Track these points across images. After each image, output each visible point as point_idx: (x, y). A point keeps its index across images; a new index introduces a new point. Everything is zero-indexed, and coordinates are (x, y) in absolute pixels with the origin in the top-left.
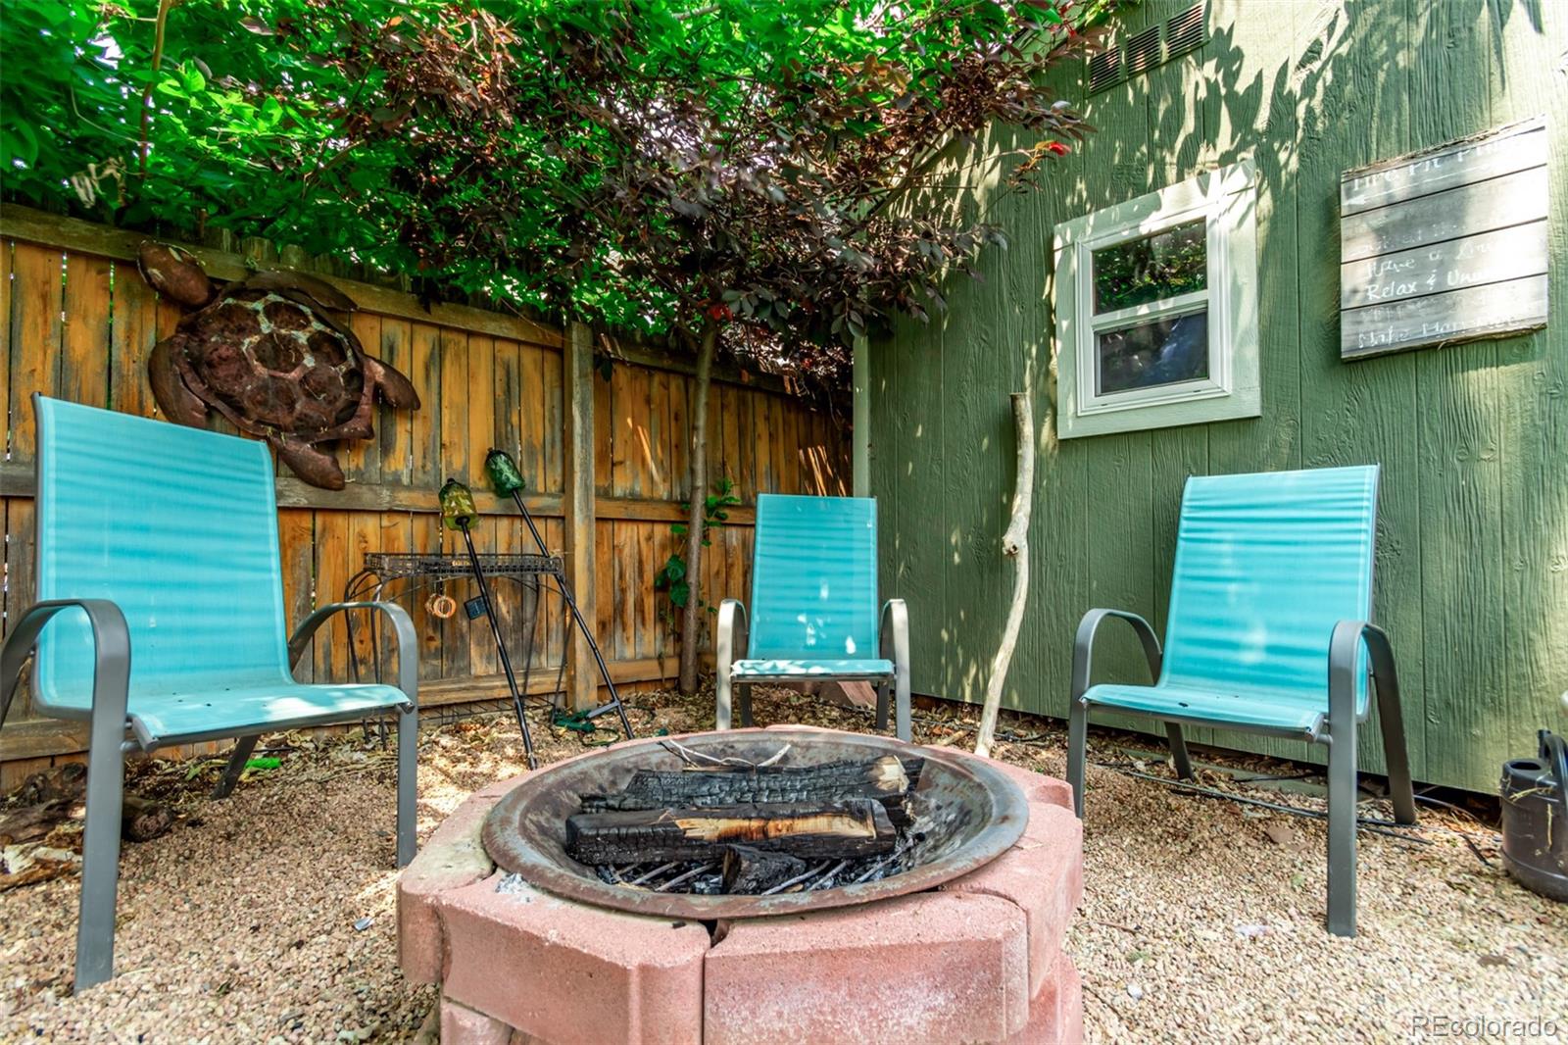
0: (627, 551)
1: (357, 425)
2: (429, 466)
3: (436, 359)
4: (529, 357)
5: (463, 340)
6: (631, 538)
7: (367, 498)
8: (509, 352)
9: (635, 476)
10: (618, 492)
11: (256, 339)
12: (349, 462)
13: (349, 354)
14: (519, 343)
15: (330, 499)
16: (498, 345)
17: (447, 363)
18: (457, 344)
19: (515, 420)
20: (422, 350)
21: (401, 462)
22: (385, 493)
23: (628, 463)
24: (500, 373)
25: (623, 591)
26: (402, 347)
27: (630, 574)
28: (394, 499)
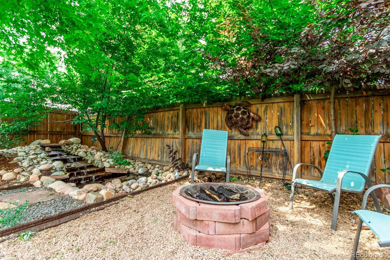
0: (315, 148)
1: (250, 125)
2: (264, 131)
3: (266, 110)
4: (286, 105)
5: (271, 105)
6: (317, 145)
7: (253, 137)
8: (282, 105)
9: (318, 129)
10: (312, 133)
11: (234, 114)
12: (250, 131)
13: (247, 113)
14: (284, 102)
15: (247, 138)
16: (279, 104)
17: (268, 110)
18: (270, 106)
19: (283, 119)
20: (263, 108)
21: (259, 131)
22: (256, 136)
23: (316, 126)
24: (280, 109)
25: (314, 159)
26: (260, 109)
27: (317, 154)
28: (257, 137)
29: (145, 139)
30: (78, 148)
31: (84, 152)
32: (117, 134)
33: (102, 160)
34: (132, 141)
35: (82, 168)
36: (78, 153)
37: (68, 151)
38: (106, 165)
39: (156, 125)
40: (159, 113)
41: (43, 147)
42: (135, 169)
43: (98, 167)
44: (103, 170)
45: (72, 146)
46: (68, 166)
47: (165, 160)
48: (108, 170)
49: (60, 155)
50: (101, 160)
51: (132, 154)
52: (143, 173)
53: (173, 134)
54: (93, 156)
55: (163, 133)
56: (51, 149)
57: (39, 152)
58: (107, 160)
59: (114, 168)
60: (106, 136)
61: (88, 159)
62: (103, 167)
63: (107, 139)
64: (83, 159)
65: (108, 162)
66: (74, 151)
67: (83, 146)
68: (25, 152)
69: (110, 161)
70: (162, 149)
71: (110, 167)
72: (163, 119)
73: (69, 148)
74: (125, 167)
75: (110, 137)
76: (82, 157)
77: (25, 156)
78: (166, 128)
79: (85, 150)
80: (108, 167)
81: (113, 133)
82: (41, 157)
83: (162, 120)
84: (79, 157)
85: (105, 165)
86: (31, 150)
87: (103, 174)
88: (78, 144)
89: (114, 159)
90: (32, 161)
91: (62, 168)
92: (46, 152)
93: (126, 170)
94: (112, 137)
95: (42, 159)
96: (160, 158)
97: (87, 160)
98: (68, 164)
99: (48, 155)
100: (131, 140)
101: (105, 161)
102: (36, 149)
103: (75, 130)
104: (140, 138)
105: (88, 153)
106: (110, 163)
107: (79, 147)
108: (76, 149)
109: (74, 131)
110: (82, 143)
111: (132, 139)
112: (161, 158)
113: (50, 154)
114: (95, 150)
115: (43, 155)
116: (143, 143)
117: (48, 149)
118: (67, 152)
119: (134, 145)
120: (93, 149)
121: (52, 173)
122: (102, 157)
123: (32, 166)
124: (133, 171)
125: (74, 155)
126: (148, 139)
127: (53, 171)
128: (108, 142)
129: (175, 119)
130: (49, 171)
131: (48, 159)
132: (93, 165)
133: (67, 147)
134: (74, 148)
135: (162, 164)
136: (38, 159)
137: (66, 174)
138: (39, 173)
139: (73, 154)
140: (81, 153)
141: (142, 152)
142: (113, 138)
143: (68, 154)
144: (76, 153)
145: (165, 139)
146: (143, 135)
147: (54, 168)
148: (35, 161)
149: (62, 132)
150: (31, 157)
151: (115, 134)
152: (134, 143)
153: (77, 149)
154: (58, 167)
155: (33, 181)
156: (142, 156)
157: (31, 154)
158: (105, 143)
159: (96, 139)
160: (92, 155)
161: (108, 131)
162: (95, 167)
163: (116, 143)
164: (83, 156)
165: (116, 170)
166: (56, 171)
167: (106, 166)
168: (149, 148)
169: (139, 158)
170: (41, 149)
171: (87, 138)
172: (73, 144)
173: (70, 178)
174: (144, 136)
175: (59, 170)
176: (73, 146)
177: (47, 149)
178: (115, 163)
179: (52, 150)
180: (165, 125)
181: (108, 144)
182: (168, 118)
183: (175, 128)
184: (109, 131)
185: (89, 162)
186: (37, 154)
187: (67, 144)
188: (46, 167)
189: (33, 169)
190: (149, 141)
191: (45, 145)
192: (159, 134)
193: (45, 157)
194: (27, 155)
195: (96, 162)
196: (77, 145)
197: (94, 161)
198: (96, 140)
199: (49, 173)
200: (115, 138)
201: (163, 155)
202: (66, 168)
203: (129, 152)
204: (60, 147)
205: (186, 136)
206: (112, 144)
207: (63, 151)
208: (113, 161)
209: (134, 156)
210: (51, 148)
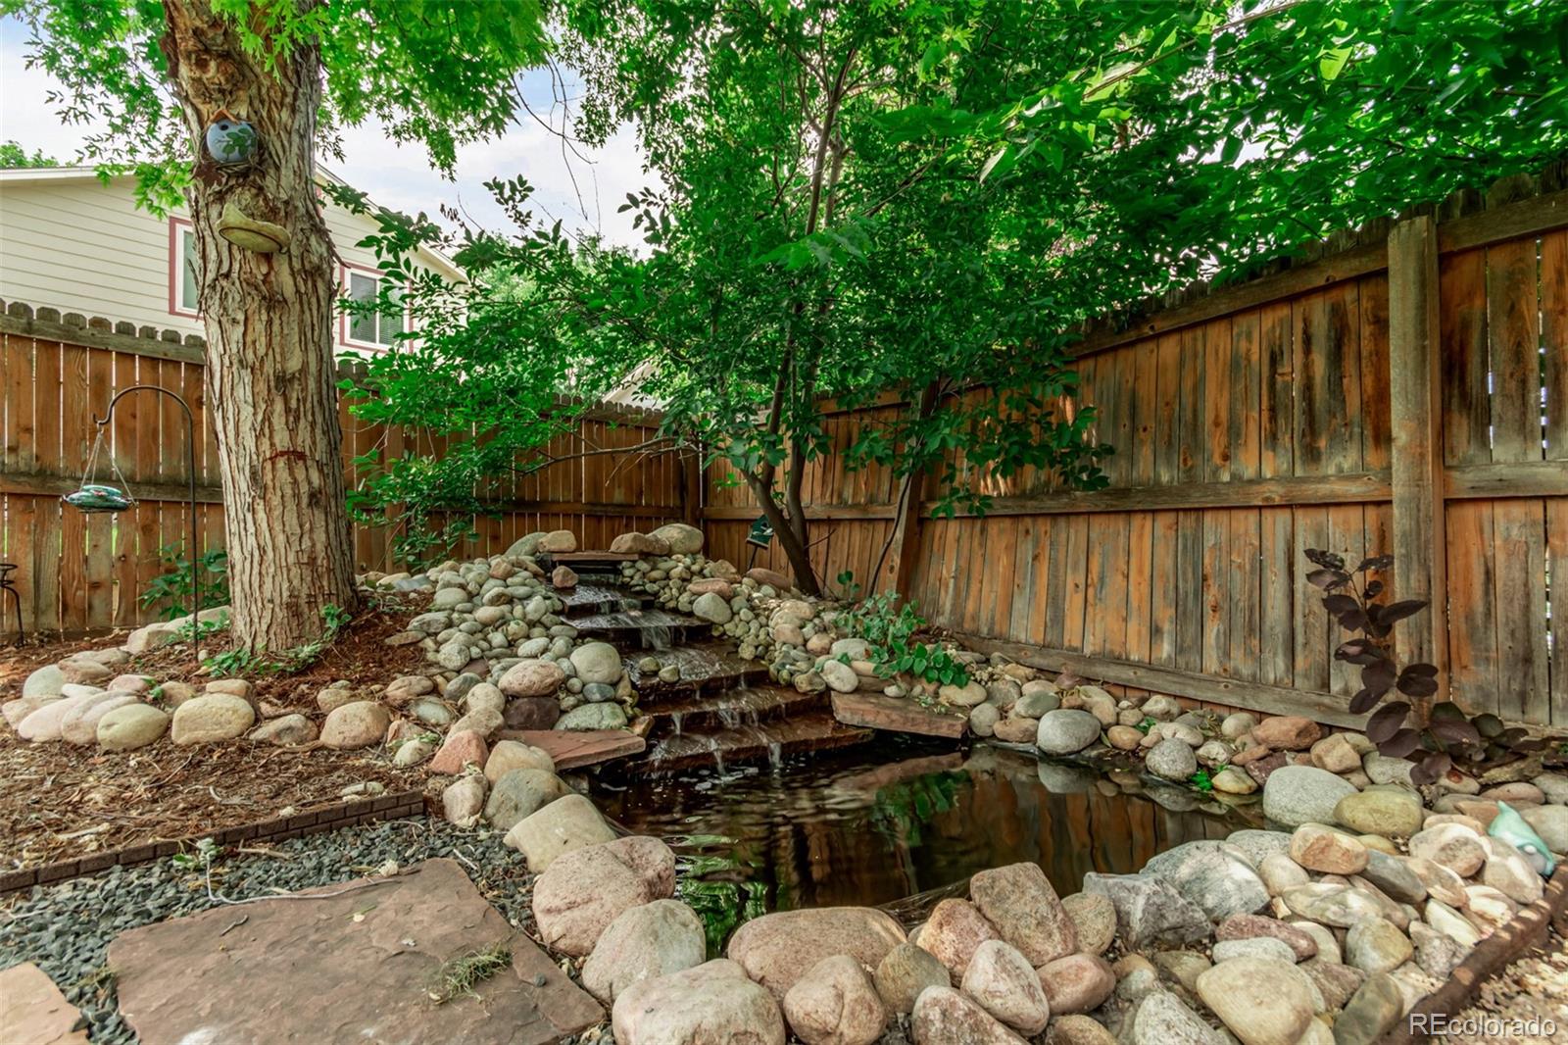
29: (1044, 525)
30: (693, 574)
31: (721, 594)
32: (864, 508)
33: (810, 645)
34: (951, 538)
35: (712, 689)
36: (691, 603)
37: (649, 587)
38: (839, 677)
39: (1124, 432)
40: (1151, 345)
41: (545, 565)
42: (1003, 713)
43: (791, 686)
44: (819, 704)
45: (664, 565)
46: (644, 675)
47: (1212, 664)
48: (853, 712)
49: (614, 607)
50: (806, 641)
51: (952, 612)
52: (1074, 745)
53: (1290, 479)
54: (763, 619)
55: (1191, 480)
56: (573, 579)
57: (522, 591)
58: (838, 648)
59: (882, 700)
60: (812, 521)
61: (739, 633)
62: (821, 688)
63: (814, 534)
64: (716, 634)
65: (846, 659)
66: (675, 591)
67: (712, 564)
68: (462, 587)
69: (851, 654)
70: (1188, 586)
71: (857, 690)
72: (1188, 384)
73: (655, 574)
74: (936, 694)
75: (831, 522)
76: (713, 623)
77: (459, 607)
78: (1215, 443)
79: (721, 584)
80: (848, 688)
81: (842, 504)
82: (524, 617)
83: (1172, 389)
84: (697, 623)
85: (831, 679)
86: (493, 577)
87: (828, 733)
88: (694, 554)
89: (874, 642)
90: (485, 639)
91: (614, 685)
92: (557, 590)
93: (947, 714)
94: (839, 521)
95: (532, 624)
96: (1166, 649)
97: (737, 643)
98: (646, 662)
99: (559, 606)
100: (943, 537)
101: (827, 651)
102: (511, 574)
103: (682, 499)
104: (1007, 523)
105: (737, 603)
106: (855, 664)
107: (695, 568)
108: (684, 580)
109: (678, 503)
110: (708, 551)
111: (953, 528)
112: (1180, 649)
113: (569, 601)
114: (767, 589)
115: (535, 606)
116: (1026, 550)
117: (565, 575)
118: (644, 592)
119: (963, 563)
120: (759, 583)
121: (563, 712)
122: (809, 626)
123: (477, 664)
124: (999, 728)
125: (675, 611)
126: (1062, 522)
127: (571, 700)
128: (822, 547)
129: (1307, 367)
130: (549, 703)
131: (555, 629)
132: (767, 672)
133: (643, 566)
134: (675, 572)
135: (1191, 692)
136: (513, 627)
137: (631, 721)
138: (490, 718)
139: (672, 604)
140: (706, 605)
141: (1019, 604)
142: (843, 531)
143: (650, 604)
144: (685, 598)
145: (1208, 518)
146: (1030, 503)
147: (575, 683)
148: (497, 638)
149: (630, 506)
150: (485, 612)
151: (856, 505)
152: (965, 552)
153: (689, 581)
154: (597, 677)
155: (452, 769)
156: (1026, 626)
157: (487, 597)
158: (806, 553)
159: (769, 531)
160: (757, 616)
161: (818, 492)
162: (776, 684)
163: (861, 552)
164: (717, 619)
165: (894, 716)
166: (587, 701)
167: (836, 685)
168: (1073, 578)
169: (1007, 641)
170: (536, 575)
171: (729, 530)
172: (669, 553)
173: (650, 749)
174: (1031, 506)
175: (597, 697)
176: (671, 564)
177: (559, 574)
178: (884, 669)
179: (581, 583)
180: (1208, 417)
181: (822, 558)
182: (1236, 366)
183: (1312, 428)
184: (823, 495)
185: (746, 652)
186: (510, 600)
187: (645, 556)
188: (535, 678)
189: (472, 682)
190: (1074, 534)
191: (556, 557)
192: (1155, 489)
193: (544, 619)
194: (469, 605)
195: (778, 657)
196: (688, 561)
197: (767, 648)
198: (766, 539)
199: (548, 713)
200: (856, 525)
201: (1192, 629)
202: (634, 685)
203: (936, 602)
204: (614, 567)
205: (1463, 482)
206: (839, 557)
207: (625, 588)
208: (869, 655)
209: (968, 626)
210: (576, 571)
